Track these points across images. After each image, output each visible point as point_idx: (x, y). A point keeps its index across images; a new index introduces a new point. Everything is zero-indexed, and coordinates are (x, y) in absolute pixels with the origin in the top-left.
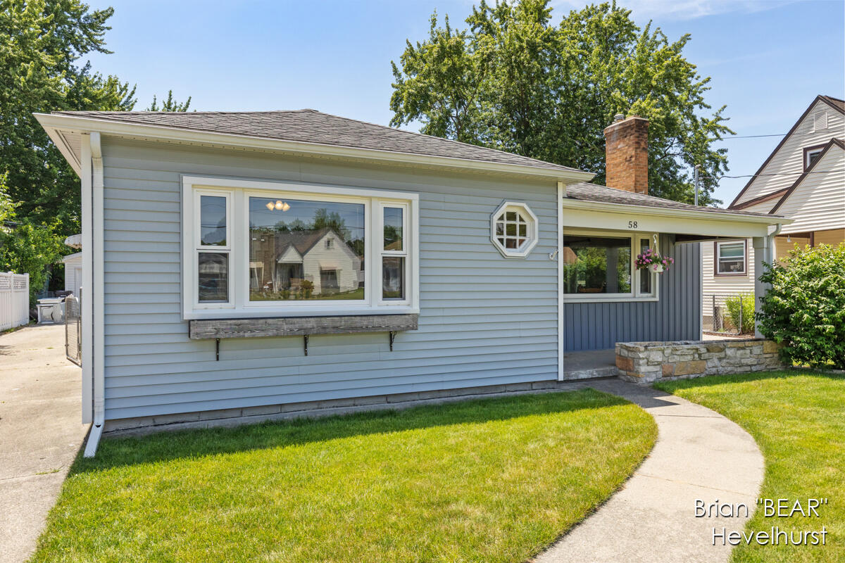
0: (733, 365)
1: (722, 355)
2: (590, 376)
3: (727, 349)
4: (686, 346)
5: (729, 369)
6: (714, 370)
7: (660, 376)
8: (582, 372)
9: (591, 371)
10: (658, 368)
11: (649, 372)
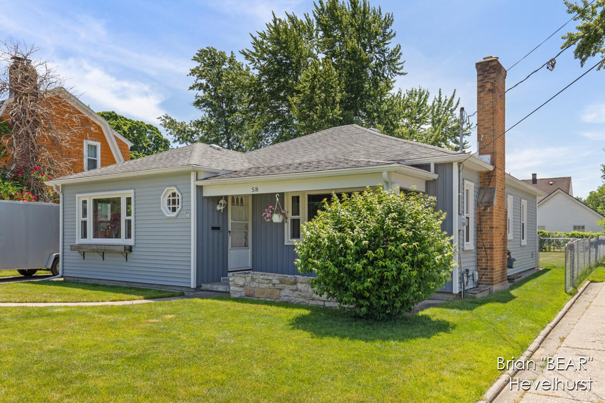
0: (305, 297)
1: (294, 287)
2: (225, 290)
3: (298, 284)
4: (262, 277)
5: (301, 300)
6: (286, 299)
7: (243, 295)
8: (220, 286)
9: (226, 287)
10: (241, 289)
11: (236, 291)
